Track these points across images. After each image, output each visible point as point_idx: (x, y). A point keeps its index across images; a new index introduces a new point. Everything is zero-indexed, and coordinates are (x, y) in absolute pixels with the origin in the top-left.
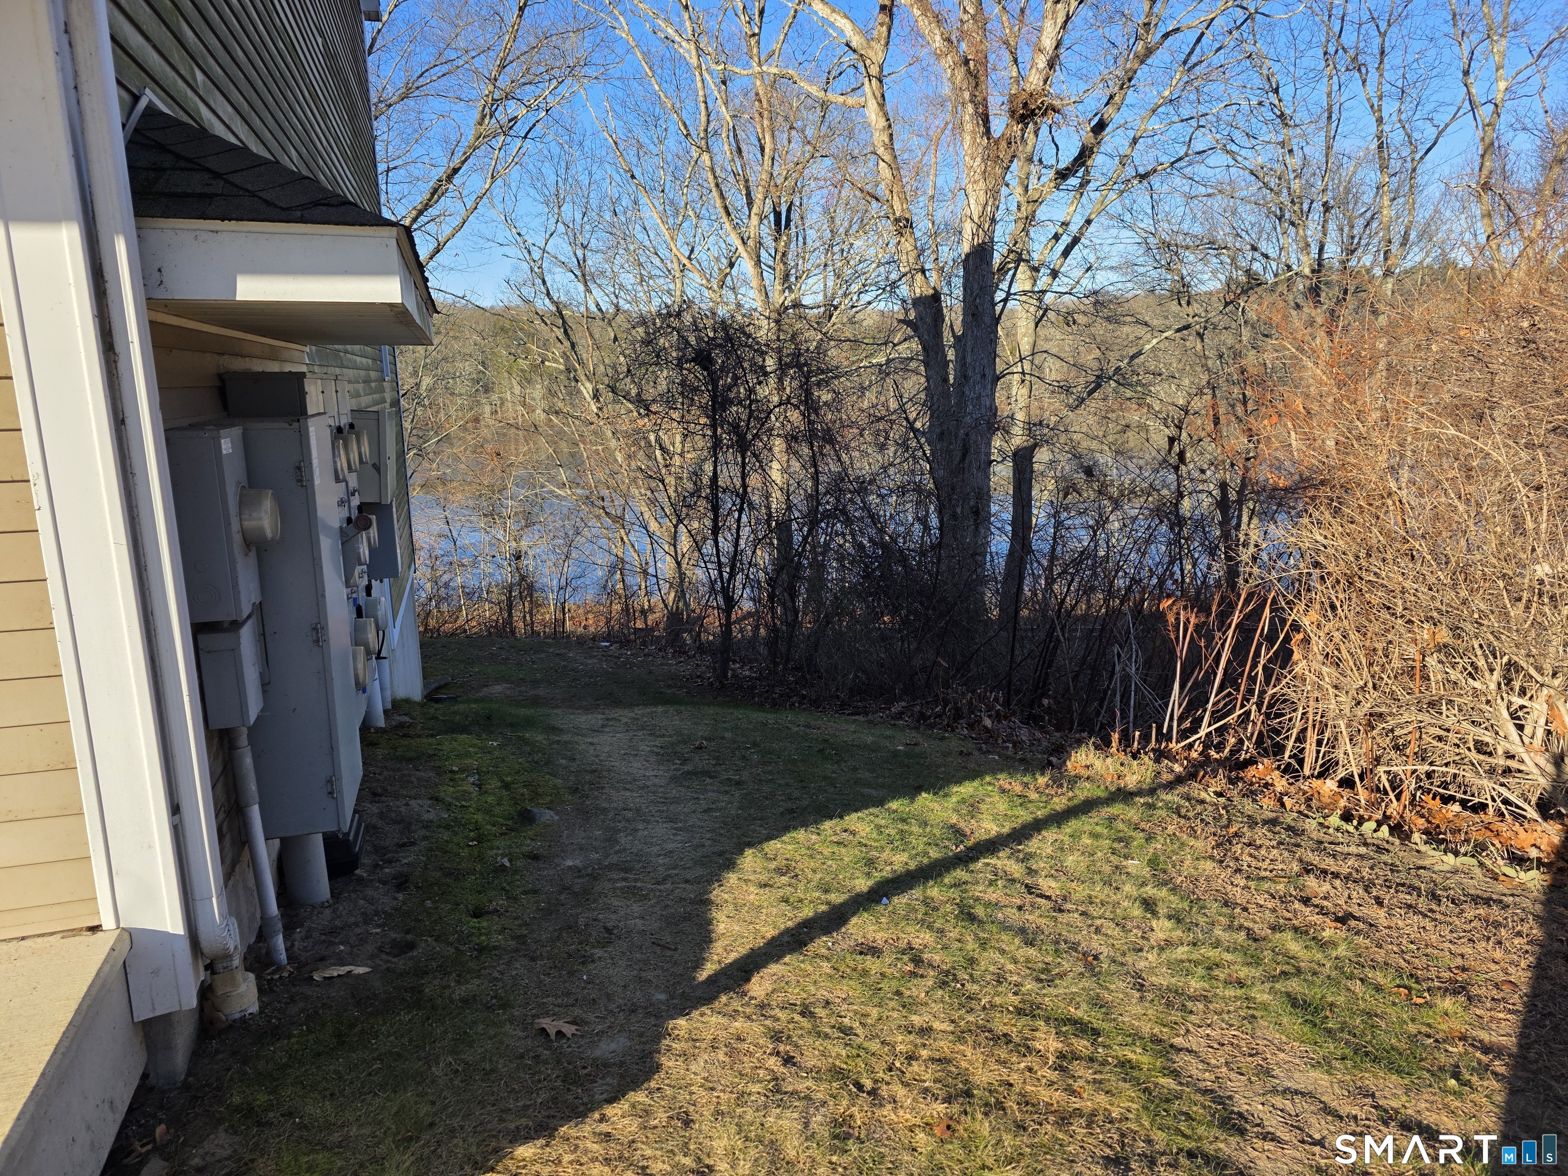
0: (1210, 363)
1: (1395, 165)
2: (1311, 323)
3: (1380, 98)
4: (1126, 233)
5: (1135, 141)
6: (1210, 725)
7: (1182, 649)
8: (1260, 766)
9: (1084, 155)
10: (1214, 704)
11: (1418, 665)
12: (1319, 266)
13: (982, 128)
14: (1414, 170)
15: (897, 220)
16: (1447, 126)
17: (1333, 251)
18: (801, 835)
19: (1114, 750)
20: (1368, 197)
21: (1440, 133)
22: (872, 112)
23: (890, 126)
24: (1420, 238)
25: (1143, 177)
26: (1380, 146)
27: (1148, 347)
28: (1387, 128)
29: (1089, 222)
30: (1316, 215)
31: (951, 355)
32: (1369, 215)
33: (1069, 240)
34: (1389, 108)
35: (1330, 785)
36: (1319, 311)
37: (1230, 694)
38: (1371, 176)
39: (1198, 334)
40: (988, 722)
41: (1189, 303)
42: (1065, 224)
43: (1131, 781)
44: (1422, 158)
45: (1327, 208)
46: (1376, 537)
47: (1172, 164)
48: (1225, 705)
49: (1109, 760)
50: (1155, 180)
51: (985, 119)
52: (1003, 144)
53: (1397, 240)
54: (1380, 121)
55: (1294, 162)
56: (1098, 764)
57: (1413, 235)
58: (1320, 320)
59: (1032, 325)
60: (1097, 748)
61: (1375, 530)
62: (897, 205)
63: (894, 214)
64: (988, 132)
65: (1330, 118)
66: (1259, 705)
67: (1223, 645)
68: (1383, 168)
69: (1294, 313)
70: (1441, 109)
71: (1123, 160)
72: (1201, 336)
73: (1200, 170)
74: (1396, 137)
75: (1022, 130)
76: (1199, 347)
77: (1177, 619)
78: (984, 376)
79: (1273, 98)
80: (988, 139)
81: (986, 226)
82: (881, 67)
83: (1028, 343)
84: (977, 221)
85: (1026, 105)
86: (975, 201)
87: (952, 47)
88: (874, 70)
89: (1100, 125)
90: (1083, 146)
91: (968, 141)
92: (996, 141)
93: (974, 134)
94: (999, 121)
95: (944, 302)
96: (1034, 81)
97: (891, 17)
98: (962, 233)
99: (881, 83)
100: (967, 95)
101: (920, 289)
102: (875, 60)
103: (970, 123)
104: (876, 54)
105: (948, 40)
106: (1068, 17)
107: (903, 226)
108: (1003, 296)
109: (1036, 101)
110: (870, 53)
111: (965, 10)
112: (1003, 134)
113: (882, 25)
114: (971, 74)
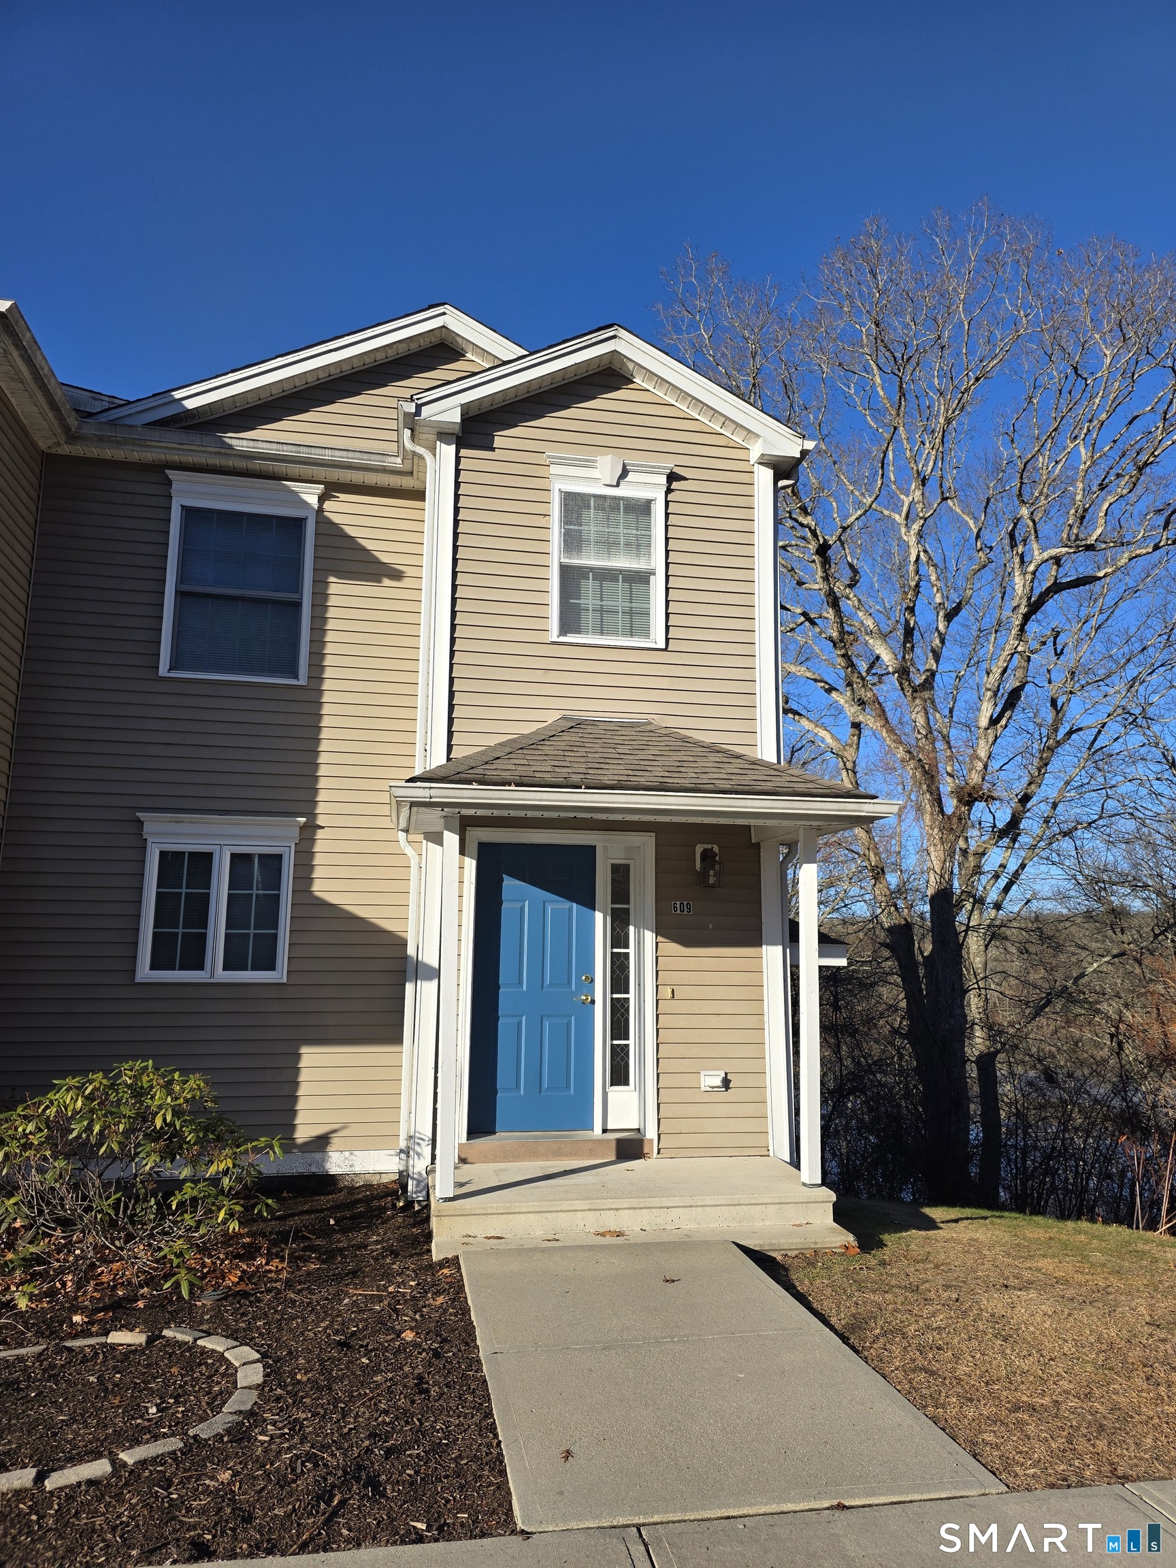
4: (1054, 870)
5: (1054, 807)
9: (1014, 823)
13: (937, 809)
15: (873, 870)
25: (1066, 833)
27: (1090, 969)
29: (1023, 866)
31: (921, 972)
33: (1008, 879)
39: (1134, 959)
41: (1121, 933)
42: (1003, 866)
47: (1090, 824)
51: (938, 801)
52: (955, 820)
59: (982, 948)
62: (872, 858)
63: (871, 865)
64: (942, 811)
72: (1136, 961)
75: (969, 809)
78: (954, 990)
80: (943, 816)
81: (946, 877)
82: (854, 762)
83: (980, 962)
84: (939, 872)
85: (970, 795)
86: (936, 858)
87: (913, 758)
88: (849, 765)
89: (1025, 799)
90: (1013, 815)
91: (927, 817)
92: (949, 818)
93: (932, 814)
94: (950, 805)
95: (915, 931)
96: (975, 778)
97: (860, 730)
98: (928, 882)
99: (855, 773)
100: (925, 787)
101: (897, 920)
102: (850, 758)
103: (928, 806)
104: (850, 754)
105: (909, 752)
106: (996, 738)
107: (878, 873)
108: (964, 928)
109: (978, 792)
110: (846, 754)
111: (919, 732)
112: (954, 813)
113: (853, 735)
114: (925, 772)
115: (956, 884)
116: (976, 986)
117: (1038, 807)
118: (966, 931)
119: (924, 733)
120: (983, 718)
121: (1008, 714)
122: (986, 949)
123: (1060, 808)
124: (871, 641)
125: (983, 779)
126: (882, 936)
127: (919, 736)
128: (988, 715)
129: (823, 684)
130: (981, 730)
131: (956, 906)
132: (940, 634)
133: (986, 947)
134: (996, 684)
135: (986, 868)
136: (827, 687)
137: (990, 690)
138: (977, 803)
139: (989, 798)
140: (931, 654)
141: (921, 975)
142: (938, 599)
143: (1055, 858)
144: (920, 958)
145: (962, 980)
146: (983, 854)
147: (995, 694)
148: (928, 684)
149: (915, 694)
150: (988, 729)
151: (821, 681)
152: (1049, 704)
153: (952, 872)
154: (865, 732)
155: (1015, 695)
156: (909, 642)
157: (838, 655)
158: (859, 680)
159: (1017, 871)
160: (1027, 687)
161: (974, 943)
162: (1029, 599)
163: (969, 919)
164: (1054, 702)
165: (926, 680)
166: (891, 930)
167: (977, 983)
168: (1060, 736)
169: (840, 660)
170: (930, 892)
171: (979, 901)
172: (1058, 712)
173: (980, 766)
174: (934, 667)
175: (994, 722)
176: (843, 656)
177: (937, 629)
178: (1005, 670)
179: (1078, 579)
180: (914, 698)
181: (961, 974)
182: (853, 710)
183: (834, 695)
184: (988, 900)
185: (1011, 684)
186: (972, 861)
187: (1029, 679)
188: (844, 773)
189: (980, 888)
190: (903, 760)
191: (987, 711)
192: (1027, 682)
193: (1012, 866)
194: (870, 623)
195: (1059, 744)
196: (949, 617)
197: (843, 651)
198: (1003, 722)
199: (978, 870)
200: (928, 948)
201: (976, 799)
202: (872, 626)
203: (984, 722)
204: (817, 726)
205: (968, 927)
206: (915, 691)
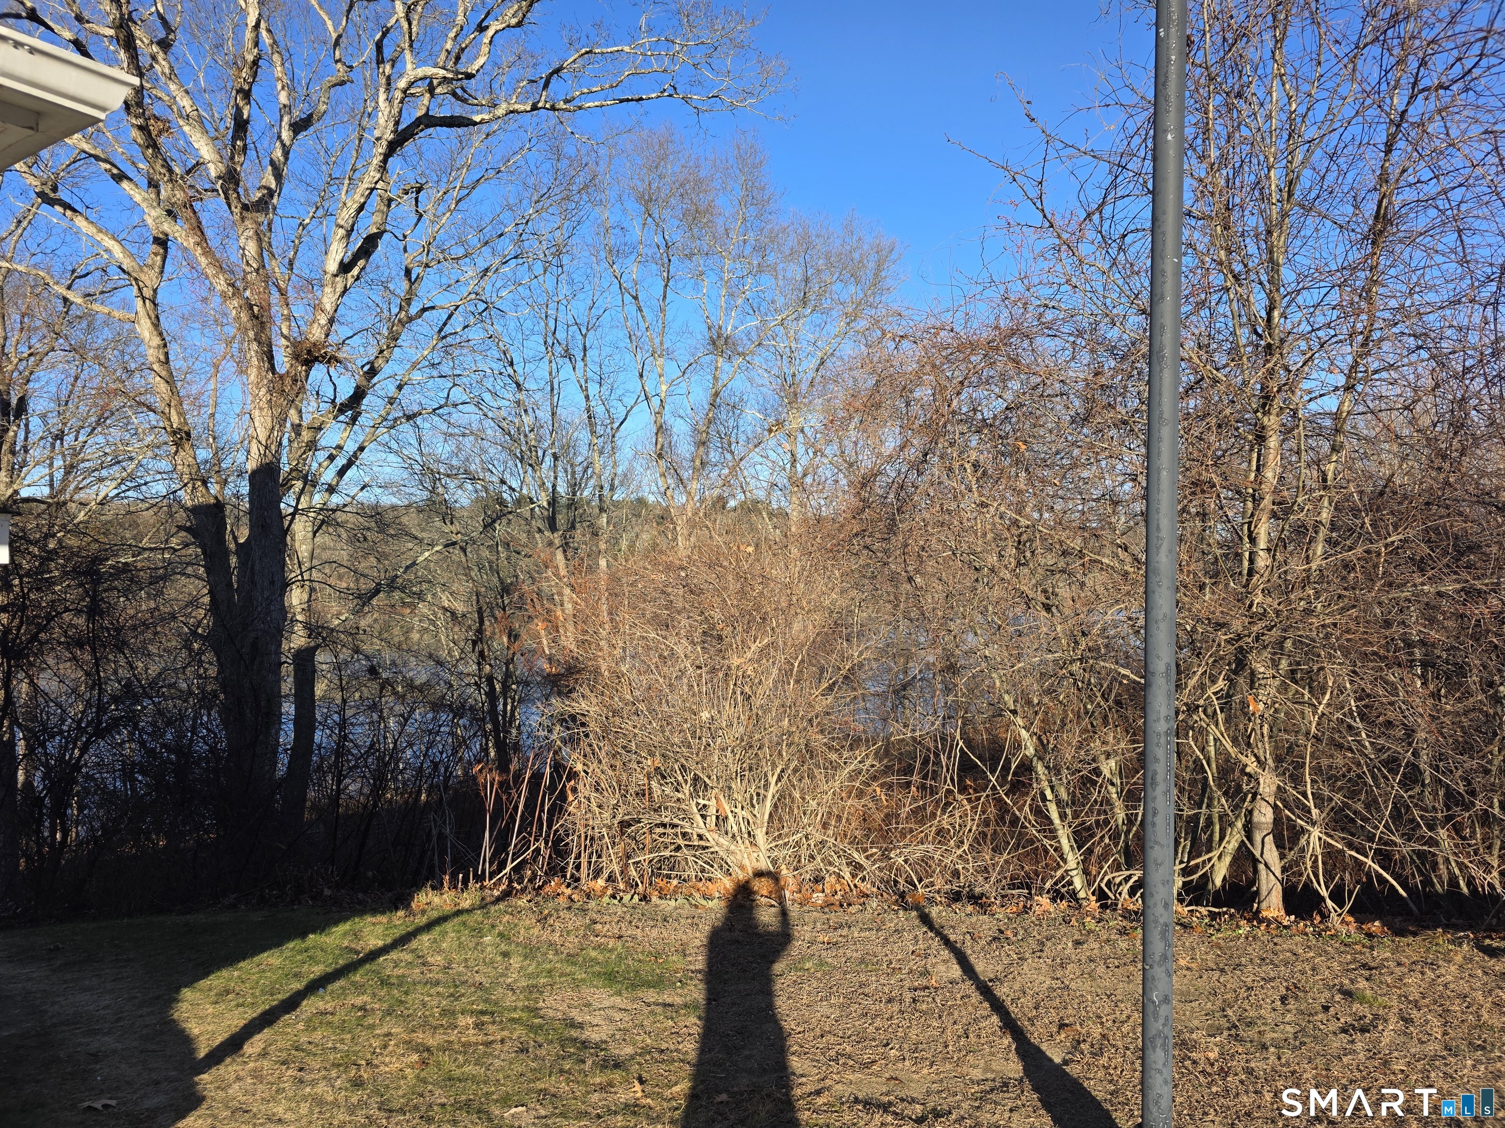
0: (473, 574)
1: (600, 430)
2: (550, 544)
3: (586, 382)
4: (392, 457)
5: (400, 388)
6: (512, 862)
7: (490, 803)
8: (553, 883)
9: (359, 395)
10: (516, 846)
11: (646, 787)
12: (553, 502)
13: (266, 365)
14: (613, 436)
15: (174, 433)
16: (632, 407)
17: (562, 489)
18: (225, 973)
19: (446, 889)
20: (584, 450)
21: (628, 412)
22: (145, 329)
23: (165, 346)
24: (622, 484)
25: (409, 417)
26: (590, 417)
27: (421, 559)
28: (592, 404)
29: (362, 449)
30: (549, 461)
31: (233, 561)
32: (585, 464)
33: (345, 462)
34: (593, 389)
35: (601, 882)
36: (556, 535)
37: (524, 837)
38: (584, 436)
39: (461, 548)
40: (327, 892)
41: (452, 523)
42: (340, 447)
43: (466, 904)
44: (618, 428)
45: (556, 457)
46: (617, 703)
47: (434, 410)
48: (523, 846)
49: (445, 896)
50: (419, 420)
51: (269, 356)
52: (288, 381)
53: (607, 486)
54: (587, 398)
55: (528, 420)
56: (437, 900)
57: (616, 482)
58: (557, 542)
59: (310, 535)
60: (433, 888)
61: (616, 699)
62: (175, 418)
63: (172, 427)
64: (272, 368)
65: (552, 390)
66: (546, 843)
67: (519, 797)
68: (593, 432)
69: (537, 536)
70: (628, 394)
71: (391, 401)
72: (464, 550)
73: (455, 417)
74: (600, 410)
75: (306, 371)
76: (464, 559)
77: (485, 779)
78: (272, 583)
79: (510, 370)
80: (273, 374)
81: (273, 448)
82: (155, 291)
83: (307, 550)
84: (264, 443)
85: (309, 352)
86: (262, 425)
87: (237, 292)
88: (147, 293)
89: (372, 372)
90: (358, 387)
91: (253, 373)
92: (281, 377)
93: (259, 368)
94: (283, 360)
95: (227, 513)
96: (316, 334)
97: (166, 249)
98: (249, 452)
99: (155, 305)
100: (251, 334)
101: (201, 498)
102: (148, 283)
103: (254, 359)
104: (149, 278)
105: (233, 285)
106: (346, 290)
107: (181, 438)
108: (291, 510)
109: (319, 350)
110: (143, 277)
111: (248, 263)
112: (288, 372)
113: (156, 254)
114: (255, 317)
115: (284, 459)
116: (300, 578)
117: (383, 385)
118: (293, 515)
119: (255, 266)
120: (332, 262)
121: (361, 263)
122: (314, 536)
123: (406, 390)
124: (186, 129)
125: (327, 335)
126: (181, 517)
127: (248, 269)
128: (338, 258)
129: (108, 166)
130: (328, 276)
131: (283, 485)
132: (283, 145)
133: (315, 533)
134: (350, 222)
135: (323, 443)
136: (115, 171)
137: (342, 227)
138: (316, 365)
139: (331, 360)
140: (270, 168)
141: (233, 565)
142: (283, 98)
143: (394, 445)
144: (232, 546)
145: (283, 571)
146: (320, 429)
147: (349, 233)
148: (263, 205)
149: (245, 214)
150: (336, 276)
151: (106, 161)
152: (403, 273)
153: (280, 444)
154: (172, 251)
155: (370, 243)
156: (242, 139)
157: (133, 125)
158: (163, 171)
159: (355, 453)
160: (386, 236)
161: (301, 529)
162: (397, 123)
163: (298, 500)
164: (408, 272)
165: (261, 200)
166: (195, 510)
167: (301, 574)
168: (414, 310)
169: (135, 133)
170: (251, 466)
171: (310, 482)
172: (412, 283)
173: (323, 321)
174: (273, 186)
175: (345, 268)
176: (140, 128)
177: (279, 137)
178: (361, 208)
179: (452, 117)
180: (243, 219)
181: (283, 564)
182: (154, 213)
183: (125, 184)
184: (322, 480)
185: (369, 225)
186: (306, 435)
187: (388, 228)
188: (139, 301)
189: (315, 465)
190: (223, 295)
191: (337, 254)
192: (385, 231)
193: (351, 447)
194: (185, 102)
195: (410, 319)
196: (298, 127)
197: (140, 121)
198: (355, 271)
199: (312, 446)
200: (243, 534)
201: (316, 359)
202: (189, 110)
203: (332, 266)
204: (100, 231)
205: (296, 509)
206: (245, 207)
